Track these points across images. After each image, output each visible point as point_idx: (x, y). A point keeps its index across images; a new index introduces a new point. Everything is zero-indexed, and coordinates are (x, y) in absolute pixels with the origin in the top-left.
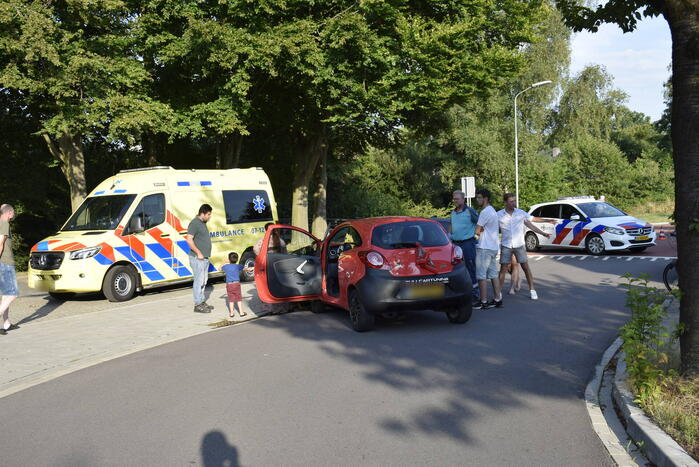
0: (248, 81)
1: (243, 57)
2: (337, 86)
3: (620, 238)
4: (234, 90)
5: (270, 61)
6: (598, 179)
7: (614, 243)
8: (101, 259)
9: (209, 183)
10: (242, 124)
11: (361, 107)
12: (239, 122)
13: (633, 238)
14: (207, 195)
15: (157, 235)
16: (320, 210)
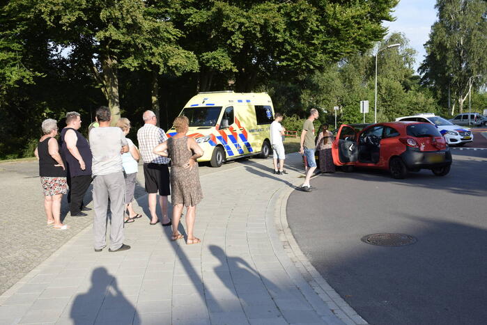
0: (242, 39)
1: (242, 24)
2: (290, 44)
3: (456, 137)
4: (233, 45)
5: (258, 28)
6: (389, 103)
7: (452, 140)
8: (211, 143)
10: (234, 66)
11: (301, 56)
12: (232, 64)
13: (462, 137)
15: (231, 129)
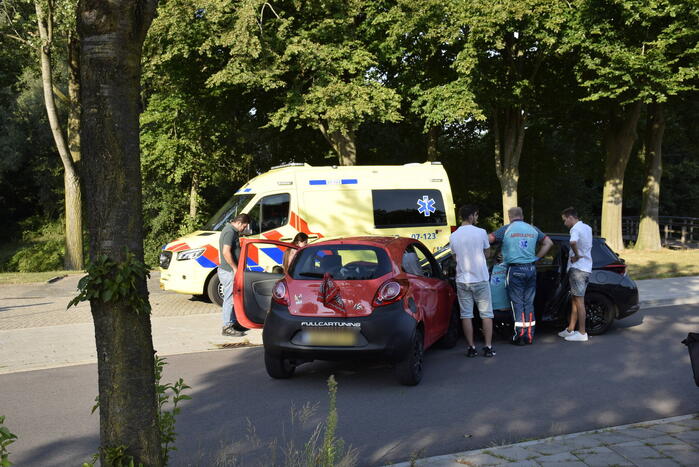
0: (474, 56)
8: (203, 261)
9: (354, 182)
10: (477, 108)
12: (475, 105)
14: (348, 196)
16: (648, 209)
